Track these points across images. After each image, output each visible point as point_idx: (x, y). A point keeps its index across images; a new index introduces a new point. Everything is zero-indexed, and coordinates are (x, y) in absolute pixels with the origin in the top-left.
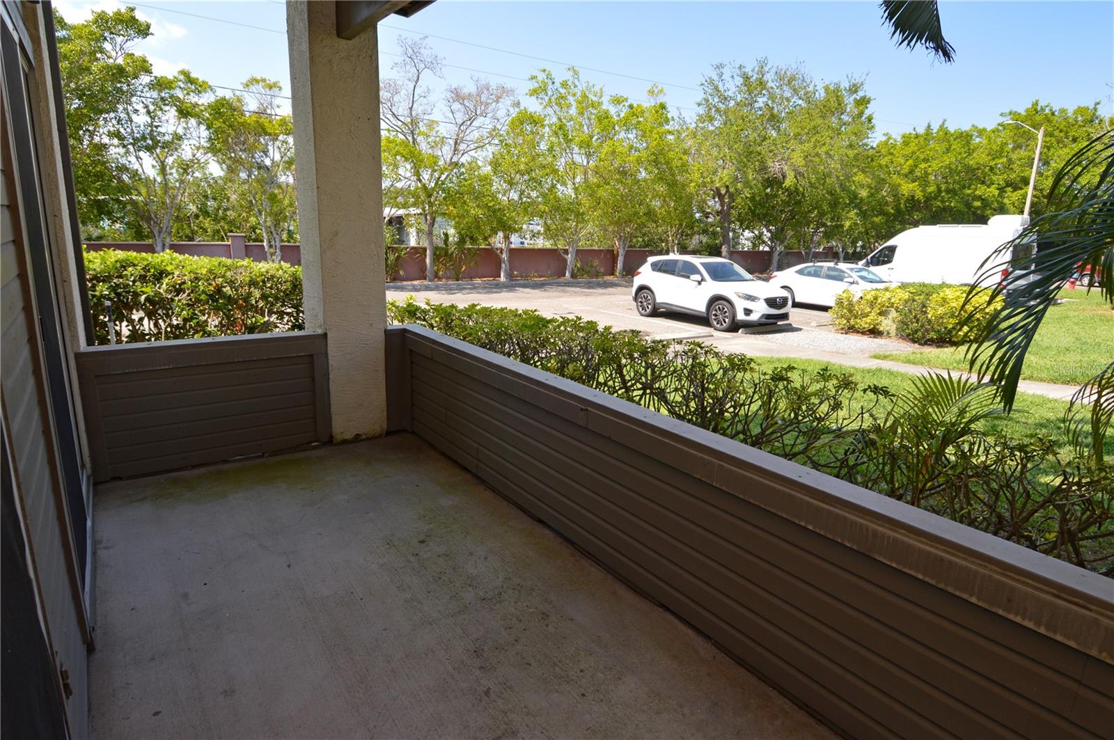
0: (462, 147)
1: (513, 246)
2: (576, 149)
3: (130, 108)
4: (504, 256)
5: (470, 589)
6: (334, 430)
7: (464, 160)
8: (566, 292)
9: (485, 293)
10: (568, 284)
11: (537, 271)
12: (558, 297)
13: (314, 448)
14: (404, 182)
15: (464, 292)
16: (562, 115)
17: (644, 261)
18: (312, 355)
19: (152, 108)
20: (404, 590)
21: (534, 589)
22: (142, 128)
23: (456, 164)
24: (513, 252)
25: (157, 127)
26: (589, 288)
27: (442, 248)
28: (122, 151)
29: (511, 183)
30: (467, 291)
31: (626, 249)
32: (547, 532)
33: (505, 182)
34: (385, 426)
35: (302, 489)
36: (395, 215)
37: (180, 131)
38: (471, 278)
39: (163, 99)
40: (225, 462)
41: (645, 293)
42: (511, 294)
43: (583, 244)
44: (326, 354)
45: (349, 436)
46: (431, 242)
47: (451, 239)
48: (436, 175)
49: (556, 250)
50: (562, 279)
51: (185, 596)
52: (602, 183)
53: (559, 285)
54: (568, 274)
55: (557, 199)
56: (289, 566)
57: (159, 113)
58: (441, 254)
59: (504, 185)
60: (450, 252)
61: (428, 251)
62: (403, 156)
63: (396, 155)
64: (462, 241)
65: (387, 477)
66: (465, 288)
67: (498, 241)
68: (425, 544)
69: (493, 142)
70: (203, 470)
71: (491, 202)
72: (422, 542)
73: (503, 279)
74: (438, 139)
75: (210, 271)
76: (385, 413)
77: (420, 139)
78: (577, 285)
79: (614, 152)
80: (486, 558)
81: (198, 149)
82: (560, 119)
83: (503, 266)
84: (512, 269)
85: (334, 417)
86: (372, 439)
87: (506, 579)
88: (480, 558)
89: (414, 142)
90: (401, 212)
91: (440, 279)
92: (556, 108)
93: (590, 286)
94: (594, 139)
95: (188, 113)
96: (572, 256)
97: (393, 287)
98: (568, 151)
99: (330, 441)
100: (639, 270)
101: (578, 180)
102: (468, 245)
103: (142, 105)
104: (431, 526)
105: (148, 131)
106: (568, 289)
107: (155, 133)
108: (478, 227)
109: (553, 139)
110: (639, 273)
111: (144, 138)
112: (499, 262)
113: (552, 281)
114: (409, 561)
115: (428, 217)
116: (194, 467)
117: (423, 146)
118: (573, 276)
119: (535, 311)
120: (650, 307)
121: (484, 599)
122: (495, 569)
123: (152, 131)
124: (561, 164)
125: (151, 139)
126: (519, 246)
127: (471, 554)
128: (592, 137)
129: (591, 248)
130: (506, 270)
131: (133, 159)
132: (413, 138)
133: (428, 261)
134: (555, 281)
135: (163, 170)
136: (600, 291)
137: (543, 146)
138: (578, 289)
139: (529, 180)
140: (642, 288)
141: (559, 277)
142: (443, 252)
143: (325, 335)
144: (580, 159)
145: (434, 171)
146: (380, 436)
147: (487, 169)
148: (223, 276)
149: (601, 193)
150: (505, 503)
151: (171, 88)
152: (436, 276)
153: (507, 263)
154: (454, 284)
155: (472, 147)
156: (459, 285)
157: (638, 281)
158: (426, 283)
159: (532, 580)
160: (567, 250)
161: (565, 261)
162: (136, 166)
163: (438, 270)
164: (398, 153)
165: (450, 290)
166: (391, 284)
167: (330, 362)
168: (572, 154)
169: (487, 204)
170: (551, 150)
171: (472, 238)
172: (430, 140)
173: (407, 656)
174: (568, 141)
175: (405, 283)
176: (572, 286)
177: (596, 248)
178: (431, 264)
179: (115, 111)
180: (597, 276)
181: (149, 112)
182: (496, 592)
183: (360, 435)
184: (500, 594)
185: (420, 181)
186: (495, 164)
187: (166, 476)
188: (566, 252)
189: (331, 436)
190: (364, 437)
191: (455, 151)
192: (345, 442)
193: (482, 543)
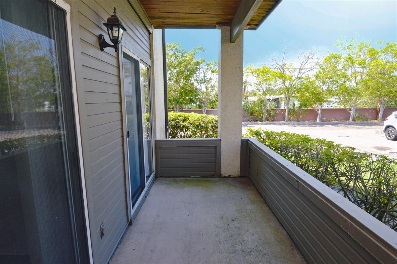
0: (303, 71)
1: (323, 108)
2: (357, 66)
3: (200, 72)
4: (319, 112)
5: (241, 245)
6: (221, 172)
7: (303, 76)
8: (348, 127)
9: (309, 127)
10: (350, 124)
11: (335, 118)
12: (344, 129)
13: (215, 177)
14: (278, 86)
15: (300, 126)
16: (350, 52)
17: (391, 113)
18: (216, 146)
19: (205, 71)
20: (217, 237)
21: (266, 255)
22: (202, 77)
23: (300, 78)
24: (323, 110)
25: (206, 77)
26: (361, 126)
27: (292, 109)
28: (197, 84)
29: (324, 83)
30: (301, 126)
31: (384, 108)
32: (284, 232)
33: (321, 82)
34: (239, 174)
35: (205, 190)
36: (275, 98)
37: (212, 77)
38: (304, 120)
39: (208, 69)
40: (189, 177)
41: (390, 129)
42: (321, 127)
43: (359, 106)
44: (221, 146)
45: (227, 175)
46: (288, 107)
47: (296, 106)
48: (291, 83)
49: (345, 109)
50: (348, 121)
51: (159, 216)
52: (370, 79)
53: (345, 124)
54: (351, 119)
55: (346, 88)
56: (188, 215)
57: (207, 73)
58: (292, 112)
59: (321, 84)
60: (295, 111)
61: (286, 111)
62: (279, 77)
63: (276, 77)
64: (300, 107)
65: (233, 192)
66: (300, 125)
67: (316, 106)
68: (233, 221)
69: (316, 67)
70: (182, 178)
71: (314, 91)
72: (233, 220)
73: (318, 121)
74: (293, 69)
75: (198, 118)
76: (240, 169)
77: (286, 70)
78: (356, 124)
79: (377, 65)
80: (253, 234)
81: (216, 81)
82: (349, 55)
83: (319, 116)
84: (322, 117)
85: (222, 168)
86: (234, 177)
87: (257, 246)
88: (250, 234)
89: (283, 72)
90: (277, 97)
91: (290, 121)
92: (348, 50)
93: (362, 125)
94: (366, 61)
95: (214, 72)
96: (353, 111)
97: (272, 124)
98: (353, 67)
99: (220, 176)
100: (387, 118)
101: (358, 78)
102: (303, 108)
103: (203, 71)
104: (239, 215)
105: (204, 78)
106: (350, 126)
107: (205, 79)
108: (308, 101)
109: (346, 63)
110: (388, 119)
111: (202, 80)
112: (316, 115)
113: (342, 122)
114: (224, 226)
115: (287, 98)
116: (181, 177)
117: (287, 73)
118: (354, 120)
119: (307, 135)
120: (393, 136)
121: (244, 251)
122: (254, 240)
123: (205, 78)
124: (349, 73)
125: (204, 80)
126: (326, 108)
127: (248, 231)
128: (365, 60)
129: (365, 108)
130: (319, 118)
131: (199, 86)
132: (283, 70)
133: (286, 114)
134: (343, 122)
135: (207, 89)
136: (367, 127)
137: (340, 66)
138: (355, 126)
139: (332, 81)
140: (388, 127)
141: (346, 120)
142: (293, 111)
143: (221, 140)
144: (359, 69)
145: (291, 81)
146: (237, 177)
147: (313, 79)
148: (201, 120)
149: (370, 83)
150: (272, 214)
151: (210, 65)
152: (289, 120)
153: (321, 115)
154: (296, 123)
155: (306, 71)
156: (298, 123)
157: (386, 123)
158: (285, 122)
159: (267, 250)
160: (351, 109)
161: (350, 114)
162: (200, 88)
163: (290, 117)
164: (277, 76)
165: (294, 125)
166: (271, 122)
167: (222, 149)
168: (355, 68)
169: (312, 92)
170: (344, 67)
171: (305, 105)
172: (290, 70)
173: (206, 262)
174: (353, 63)
175: (277, 122)
176: (352, 125)
177: (367, 108)
178: (287, 115)
179: (196, 73)
180: (367, 120)
181: (204, 73)
182: (250, 250)
183: (230, 176)
184: (251, 251)
185: (285, 85)
186: (317, 77)
187: (173, 178)
188: (350, 110)
189: (221, 175)
190: (232, 176)
191: (299, 73)
192: (225, 177)
193: (254, 228)
